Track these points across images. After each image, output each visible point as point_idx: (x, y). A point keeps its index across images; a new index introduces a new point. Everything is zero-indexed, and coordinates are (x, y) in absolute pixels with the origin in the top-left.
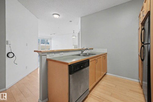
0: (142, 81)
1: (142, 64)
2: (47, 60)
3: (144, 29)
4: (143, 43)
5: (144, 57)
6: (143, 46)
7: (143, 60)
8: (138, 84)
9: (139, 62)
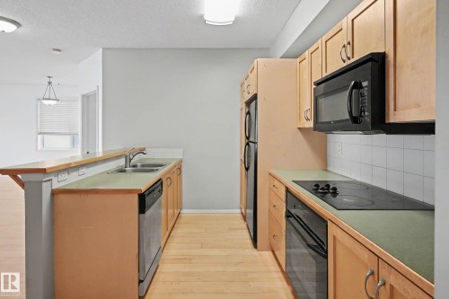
0: (246, 208)
1: (247, 176)
2: (54, 193)
3: (248, 113)
4: (248, 138)
5: (249, 163)
6: (248, 144)
7: (247, 169)
8: (240, 216)
9: (241, 173)
